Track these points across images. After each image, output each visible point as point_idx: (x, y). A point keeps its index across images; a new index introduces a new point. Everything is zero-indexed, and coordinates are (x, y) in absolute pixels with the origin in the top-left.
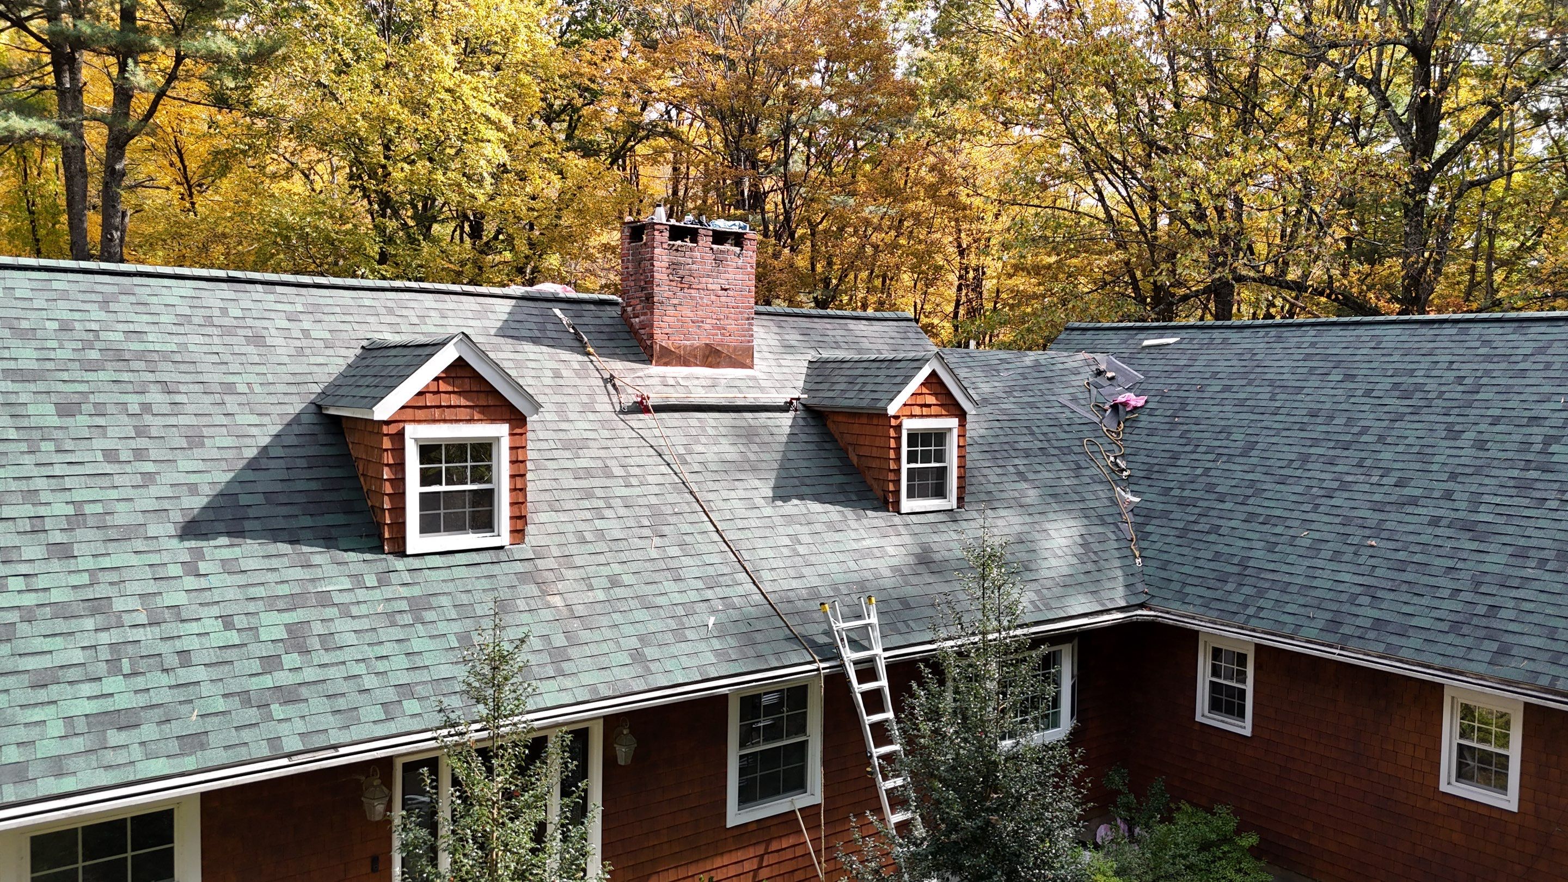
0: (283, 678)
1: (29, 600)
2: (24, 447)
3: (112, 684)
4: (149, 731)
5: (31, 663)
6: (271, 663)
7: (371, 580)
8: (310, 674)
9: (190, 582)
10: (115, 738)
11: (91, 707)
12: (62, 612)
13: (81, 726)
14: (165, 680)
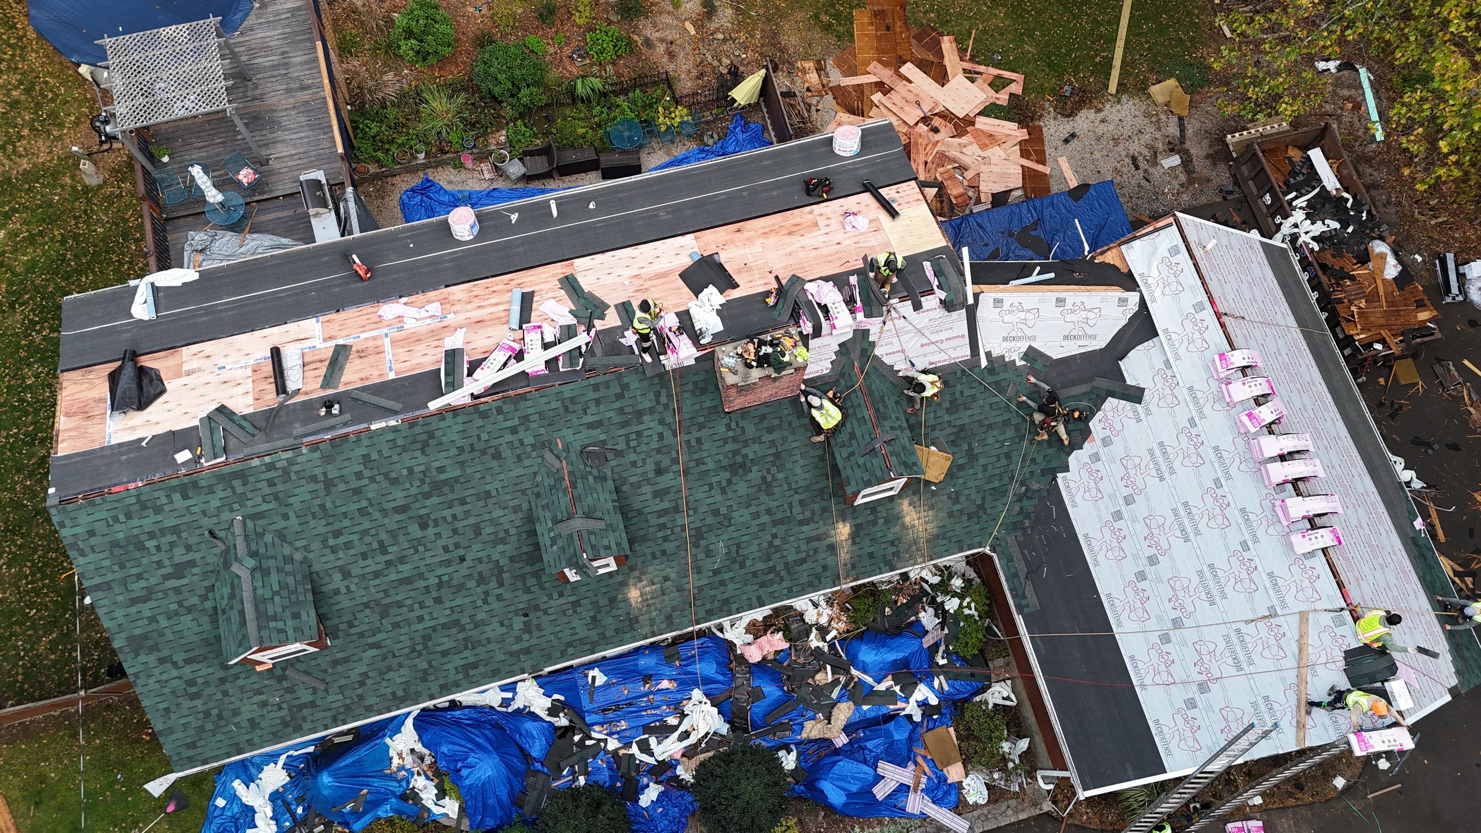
0: (524, 645)
1: (433, 623)
2: (412, 551)
3: (467, 653)
4: (481, 669)
5: (439, 649)
6: (519, 639)
7: (555, 596)
8: (534, 641)
9: (486, 608)
10: (472, 672)
11: (462, 662)
12: (444, 626)
13: (460, 669)
14: (484, 649)
